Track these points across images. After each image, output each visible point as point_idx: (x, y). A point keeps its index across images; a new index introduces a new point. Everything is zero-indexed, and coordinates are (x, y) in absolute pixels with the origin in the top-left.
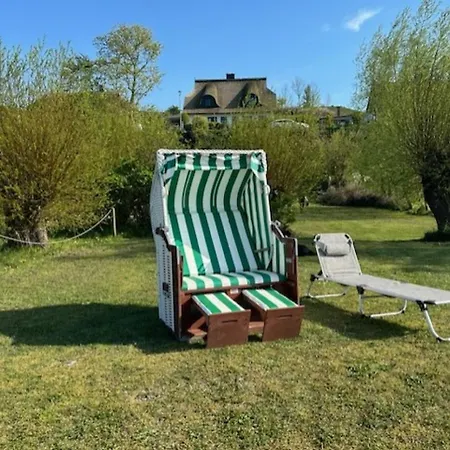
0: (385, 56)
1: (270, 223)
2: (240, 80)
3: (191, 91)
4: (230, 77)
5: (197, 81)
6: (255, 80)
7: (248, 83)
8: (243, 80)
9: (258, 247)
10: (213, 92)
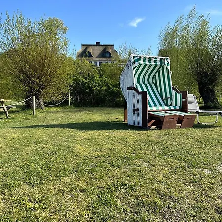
0: (172, 35)
1: (172, 86)
2: (102, 45)
3: (80, 50)
4: (98, 44)
5: (82, 45)
6: (109, 45)
7: (106, 46)
8: (104, 45)
9: (164, 97)
10: (90, 50)
